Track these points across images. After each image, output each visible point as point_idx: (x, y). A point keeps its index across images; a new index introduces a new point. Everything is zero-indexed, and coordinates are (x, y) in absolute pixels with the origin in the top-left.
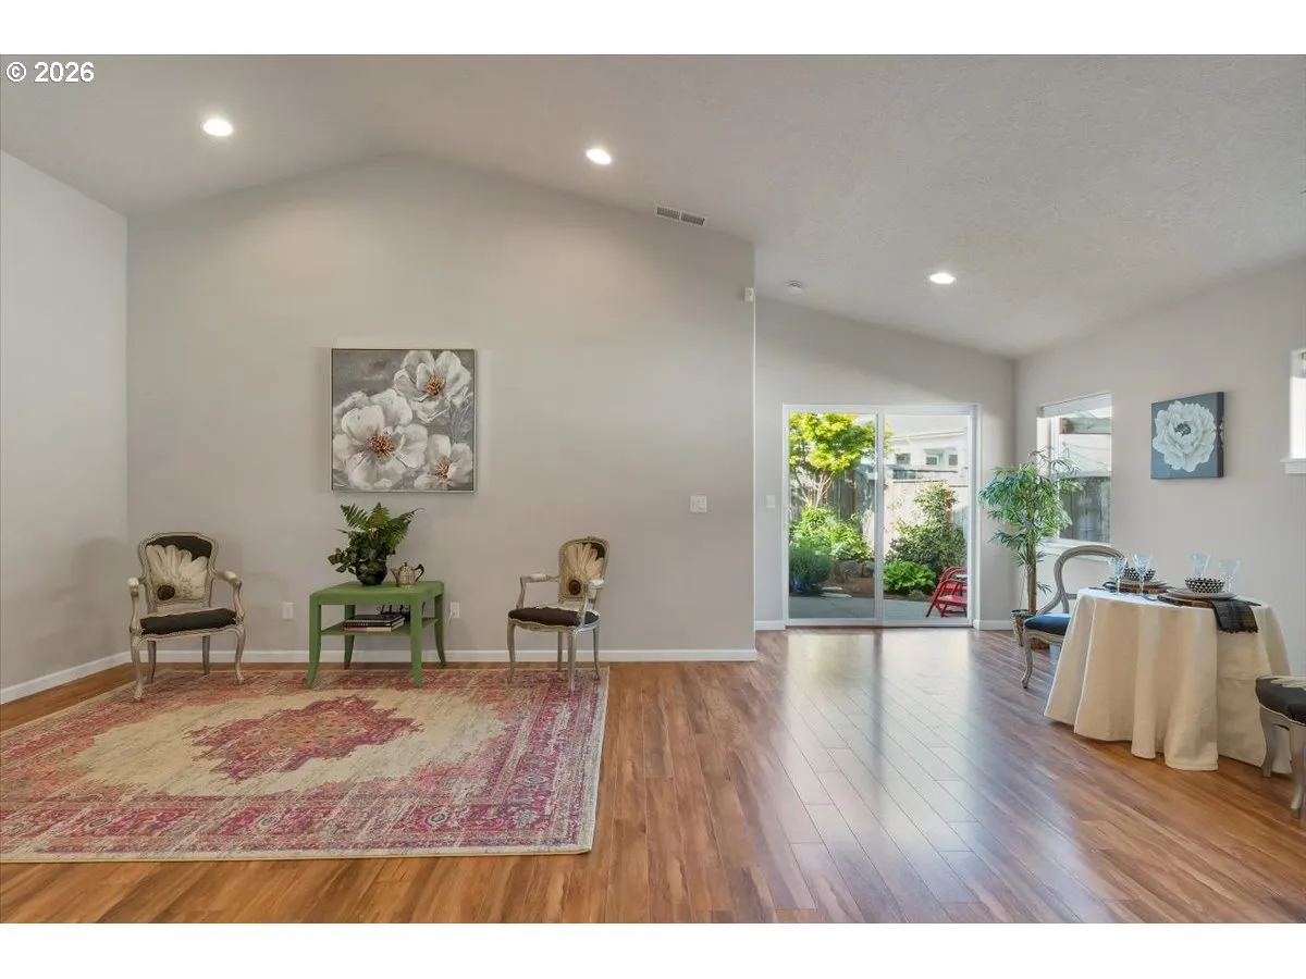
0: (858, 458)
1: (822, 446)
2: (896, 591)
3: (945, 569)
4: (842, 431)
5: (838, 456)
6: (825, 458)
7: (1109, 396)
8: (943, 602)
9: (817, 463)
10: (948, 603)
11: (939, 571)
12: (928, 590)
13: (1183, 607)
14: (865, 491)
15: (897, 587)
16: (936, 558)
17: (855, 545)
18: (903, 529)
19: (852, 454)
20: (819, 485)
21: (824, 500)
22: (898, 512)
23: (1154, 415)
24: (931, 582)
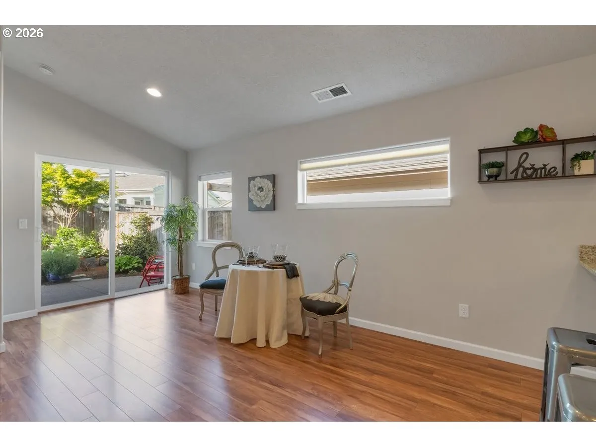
0: (97, 199)
1: (71, 191)
2: (120, 272)
3: (148, 258)
4: (86, 183)
5: (83, 197)
6: (74, 198)
7: (231, 173)
8: (149, 276)
9: (68, 201)
10: (151, 276)
11: (144, 258)
12: (138, 269)
13: (275, 270)
14: (101, 218)
15: (121, 270)
16: (144, 251)
17: (95, 248)
18: (124, 238)
19: (93, 196)
20: (70, 214)
21: (72, 223)
22: (121, 229)
23: (249, 183)
24: (140, 265)
